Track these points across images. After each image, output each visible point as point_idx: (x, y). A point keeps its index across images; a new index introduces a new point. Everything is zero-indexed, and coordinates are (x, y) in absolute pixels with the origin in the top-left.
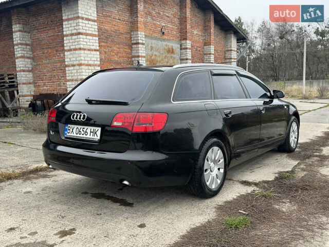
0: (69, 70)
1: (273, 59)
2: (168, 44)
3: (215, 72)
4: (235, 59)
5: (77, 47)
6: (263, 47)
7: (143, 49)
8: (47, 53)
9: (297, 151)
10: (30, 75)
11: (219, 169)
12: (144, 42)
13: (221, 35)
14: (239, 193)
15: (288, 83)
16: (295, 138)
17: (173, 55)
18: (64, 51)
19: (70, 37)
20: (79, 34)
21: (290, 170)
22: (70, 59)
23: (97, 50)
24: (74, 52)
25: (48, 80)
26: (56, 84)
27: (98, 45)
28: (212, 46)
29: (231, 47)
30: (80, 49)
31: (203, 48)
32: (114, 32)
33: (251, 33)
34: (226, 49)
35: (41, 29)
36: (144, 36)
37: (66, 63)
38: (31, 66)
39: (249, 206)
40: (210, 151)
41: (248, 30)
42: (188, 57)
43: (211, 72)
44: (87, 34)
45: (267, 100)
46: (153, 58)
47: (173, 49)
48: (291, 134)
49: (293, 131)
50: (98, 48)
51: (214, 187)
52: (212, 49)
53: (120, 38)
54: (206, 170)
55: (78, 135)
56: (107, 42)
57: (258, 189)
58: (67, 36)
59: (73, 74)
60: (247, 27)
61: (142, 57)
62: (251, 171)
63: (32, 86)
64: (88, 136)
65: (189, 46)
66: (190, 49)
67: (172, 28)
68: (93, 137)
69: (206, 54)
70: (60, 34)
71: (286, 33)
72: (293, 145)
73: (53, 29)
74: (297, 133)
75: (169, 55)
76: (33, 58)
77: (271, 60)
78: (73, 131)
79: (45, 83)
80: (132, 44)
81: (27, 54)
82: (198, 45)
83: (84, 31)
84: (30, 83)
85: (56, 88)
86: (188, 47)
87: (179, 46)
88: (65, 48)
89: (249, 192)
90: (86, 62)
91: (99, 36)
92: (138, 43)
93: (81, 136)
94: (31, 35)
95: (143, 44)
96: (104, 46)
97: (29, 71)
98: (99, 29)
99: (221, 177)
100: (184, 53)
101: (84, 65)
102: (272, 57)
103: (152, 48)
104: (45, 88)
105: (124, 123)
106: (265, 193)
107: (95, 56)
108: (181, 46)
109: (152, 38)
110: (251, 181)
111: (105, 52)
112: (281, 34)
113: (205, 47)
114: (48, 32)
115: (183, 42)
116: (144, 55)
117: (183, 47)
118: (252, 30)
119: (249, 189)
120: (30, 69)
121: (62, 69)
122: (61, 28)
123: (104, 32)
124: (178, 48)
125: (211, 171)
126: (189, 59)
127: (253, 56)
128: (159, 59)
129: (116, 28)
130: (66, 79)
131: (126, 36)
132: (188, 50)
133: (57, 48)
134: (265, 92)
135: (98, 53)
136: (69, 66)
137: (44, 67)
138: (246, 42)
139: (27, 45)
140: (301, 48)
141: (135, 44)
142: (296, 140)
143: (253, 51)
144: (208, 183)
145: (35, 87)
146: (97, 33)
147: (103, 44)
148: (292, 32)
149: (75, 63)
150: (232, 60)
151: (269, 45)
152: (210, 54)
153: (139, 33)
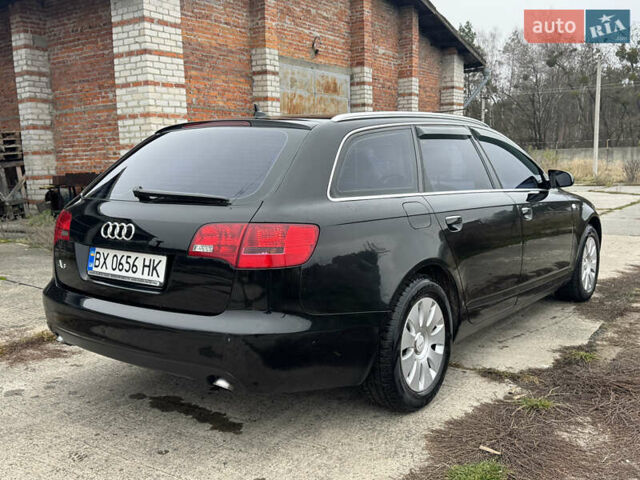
0: (124, 127)
1: (533, 104)
2: (326, 73)
3: (426, 130)
4: (460, 105)
5: (141, 78)
6: (515, 82)
7: (274, 84)
8: (81, 91)
9: (595, 298)
10: (48, 136)
11: (433, 347)
12: (277, 69)
13: (433, 58)
14: (478, 401)
15: (563, 153)
16: (592, 270)
17: (335, 97)
18: (114, 86)
19: (126, 59)
20: (145, 51)
21: (586, 342)
22: (126, 103)
23: (182, 86)
24: (135, 88)
25: (84, 146)
26: (100, 154)
27: (183, 74)
28: (414, 79)
29: (452, 81)
30: (146, 83)
31: (397, 83)
32: (216, 48)
33: (490, 54)
34: (444, 85)
35: (70, 42)
36: (277, 58)
37: (119, 112)
38: (49, 118)
39: (502, 434)
40: (415, 307)
41: (486, 48)
42: (366, 101)
43: (417, 130)
44: (160, 53)
45: (536, 191)
46: (294, 102)
47: (335, 84)
48: (584, 264)
49: (588, 257)
50: (183, 81)
51: (422, 387)
52: (415, 84)
53: (229, 61)
54: (405, 352)
55: (117, 272)
56: (201, 70)
57: (519, 389)
58: (120, 55)
59: (132, 135)
60: (484, 42)
61: (273, 99)
62: (501, 345)
63: (52, 157)
64: (138, 275)
65: (368, 78)
66: (369, 84)
67: (334, 40)
68: (150, 278)
69: (403, 95)
70: (106, 52)
71: (561, 54)
72: (587, 286)
73: (93, 43)
74: (595, 261)
75: (326, 96)
76: (53, 103)
77: (529, 107)
78: (106, 264)
79: (77, 151)
80: (253, 74)
81: (41, 92)
82: (386, 76)
83: (155, 47)
84: (47, 153)
85: (100, 163)
86: (366, 79)
87: (348, 78)
88: (117, 81)
89: (501, 397)
90: (159, 110)
91: (185, 56)
92: (265, 72)
93: (123, 273)
94: (49, 55)
95: (275, 73)
96: (196, 78)
97: (45, 128)
98: (186, 44)
99: (438, 363)
100: (358, 92)
101: (154, 115)
102: (533, 101)
103: (293, 82)
104: (77, 161)
105: (217, 247)
106: (534, 401)
107: (177, 97)
108: (352, 78)
109: (293, 62)
110: (502, 369)
111: (199, 90)
112: (549, 56)
113: (401, 80)
114: (82, 49)
115: (357, 70)
116: (278, 95)
117: (357, 80)
118: (493, 47)
119: (500, 390)
120: (48, 123)
121: (110, 125)
122: (109, 41)
123: (197, 50)
124: (346, 82)
125: (416, 351)
126: (368, 105)
127: (494, 99)
128: (307, 104)
129: (221, 41)
130: (119, 144)
131: (241, 56)
132: (366, 87)
133: (100, 82)
134: (532, 174)
135: (183, 91)
136: (123, 117)
137: (76, 119)
138: (482, 70)
139: (41, 74)
140: (590, 84)
141: (259, 73)
142: (594, 274)
143: (495, 90)
144: (409, 380)
145: (57, 160)
146: (181, 51)
147: (193, 73)
148: (571, 51)
149: (137, 111)
150: (455, 107)
151: (526, 78)
152: (410, 94)
153: (267, 50)
